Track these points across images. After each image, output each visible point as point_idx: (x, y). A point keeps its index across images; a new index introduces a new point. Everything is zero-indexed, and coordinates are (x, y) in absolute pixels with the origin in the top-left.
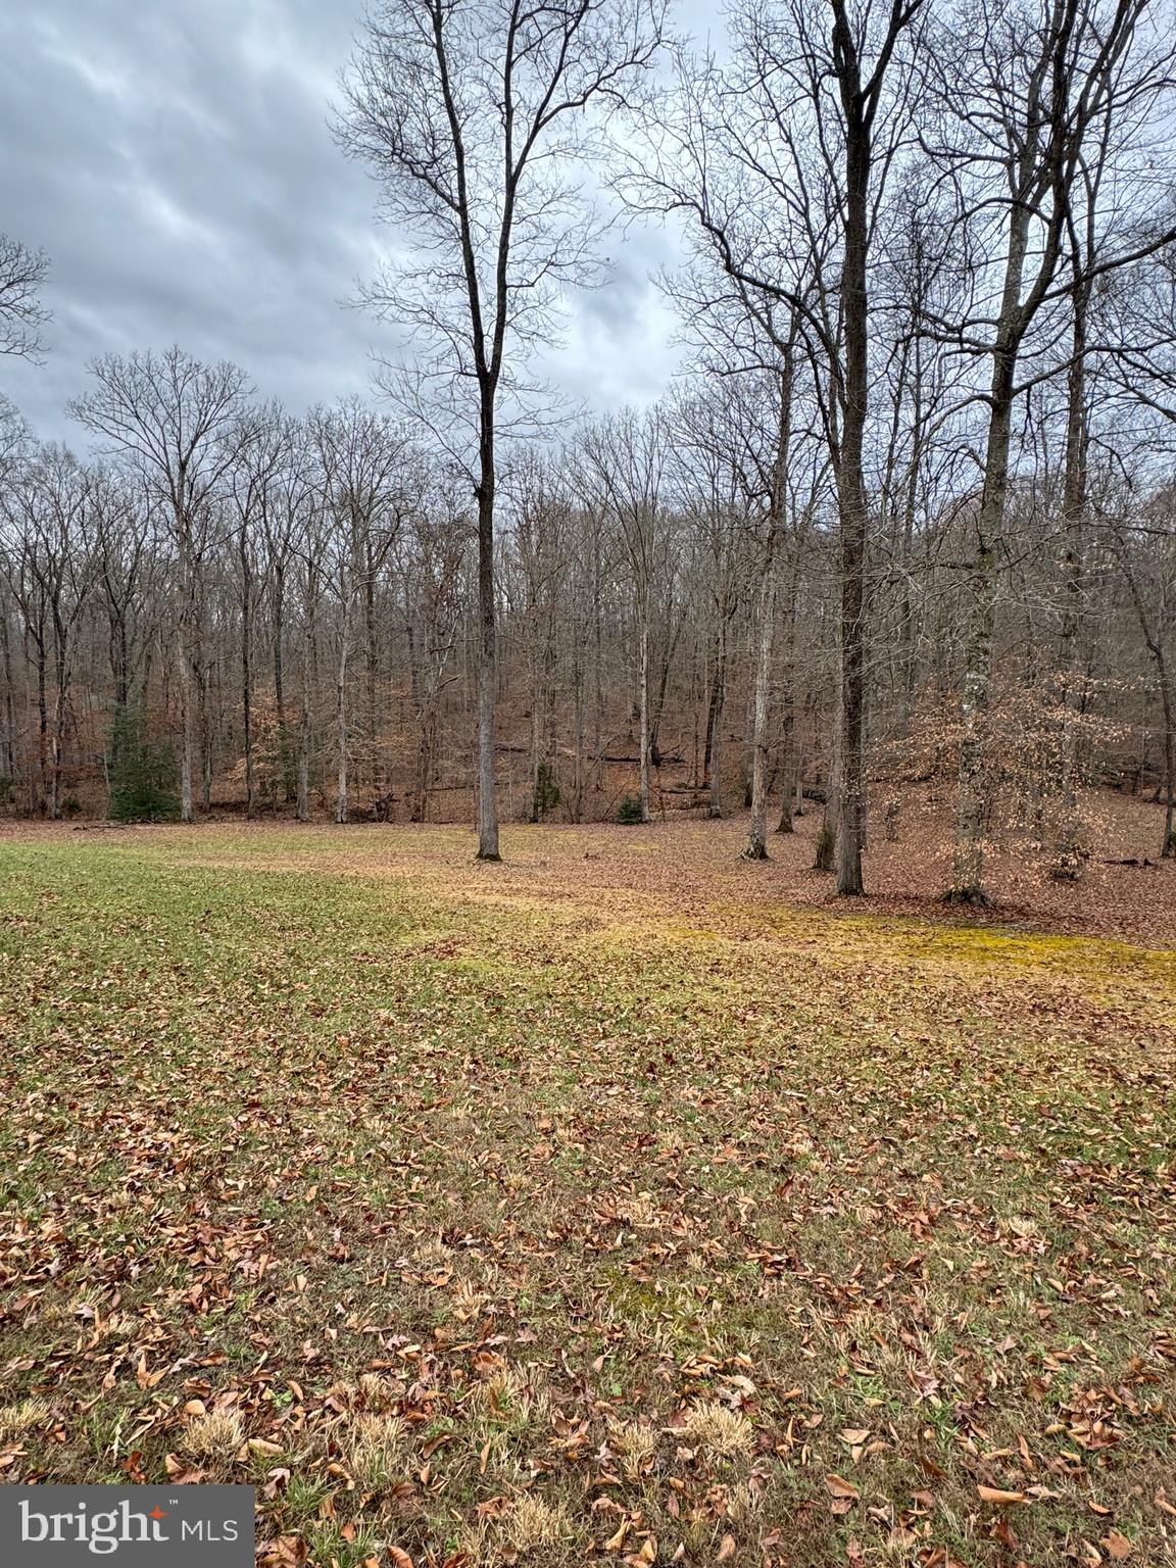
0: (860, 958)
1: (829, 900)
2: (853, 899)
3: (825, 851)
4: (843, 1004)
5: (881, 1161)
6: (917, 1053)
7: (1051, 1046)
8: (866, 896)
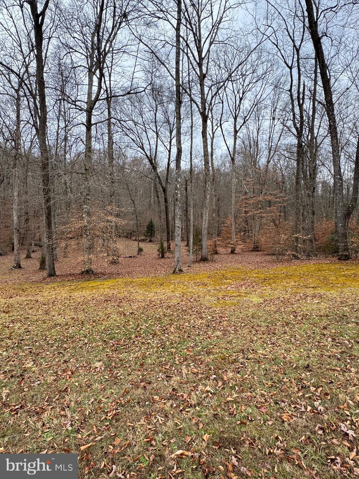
0: (54, 296)
1: (44, 279)
2: (53, 278)
3: (43, 263)
4: (47, 313)
5: (57, 360)
6: (71, 322)
7: (109, 310)
8: (57, 276)
